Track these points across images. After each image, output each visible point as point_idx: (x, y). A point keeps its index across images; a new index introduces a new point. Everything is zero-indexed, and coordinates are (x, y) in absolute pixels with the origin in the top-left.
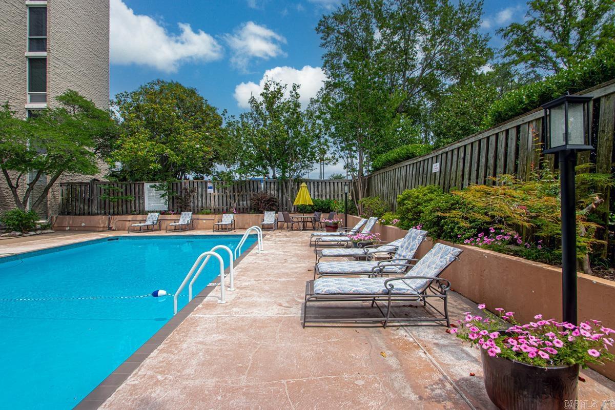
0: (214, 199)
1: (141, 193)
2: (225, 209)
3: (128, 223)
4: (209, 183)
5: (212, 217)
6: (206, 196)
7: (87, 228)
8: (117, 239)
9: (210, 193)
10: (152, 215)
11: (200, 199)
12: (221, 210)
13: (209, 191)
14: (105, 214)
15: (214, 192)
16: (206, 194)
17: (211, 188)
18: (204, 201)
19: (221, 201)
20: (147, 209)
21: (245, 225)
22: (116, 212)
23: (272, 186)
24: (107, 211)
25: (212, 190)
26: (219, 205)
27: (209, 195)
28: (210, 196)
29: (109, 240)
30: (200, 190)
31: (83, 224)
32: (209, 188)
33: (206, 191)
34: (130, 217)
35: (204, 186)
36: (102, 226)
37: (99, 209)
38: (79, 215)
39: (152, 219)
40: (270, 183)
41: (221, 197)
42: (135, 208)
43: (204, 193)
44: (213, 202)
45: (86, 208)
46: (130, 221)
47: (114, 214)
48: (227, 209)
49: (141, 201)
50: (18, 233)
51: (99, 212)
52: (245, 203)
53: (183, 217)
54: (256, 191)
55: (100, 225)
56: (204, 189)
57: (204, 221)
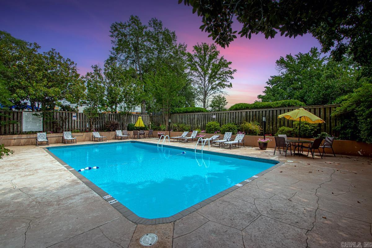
0: (77, 123)
2: (84, 129)
3: (13, 140)
4: (73, 114)
6: (72, 122)
9: (74, 120)
11: (67, 123)
13: (73, 118)
15: (77, 119)
16: (72, 120)
17: (75, 116)
18: (70, 125)
19: (81, 125)
20: (24, 130)
23: (113, 117)
25: (76, 118)
26: (80, 127)
27: (74, 121)
28: (74, 122)
32: (74, 116)
33: (72, 118)
40: (112, 115)
41: (81, 122)
42: (13, 130)
43: (70, 120)
44: (76, 125)
46: (15, 139)
48: (85, 130)
53: (66, 135)
54: (103, 119)
56: (70, 117)
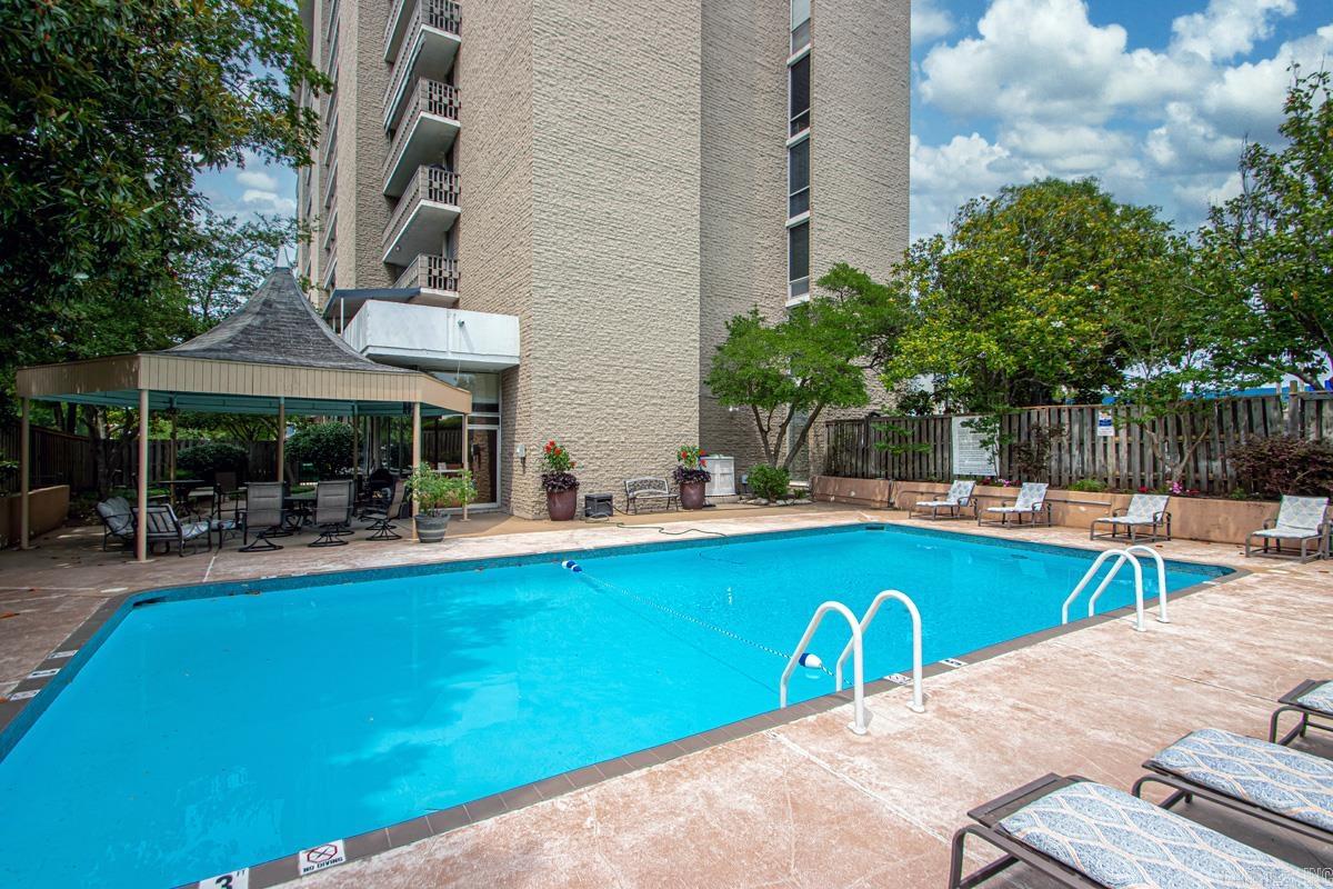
0: (1117, 451)
1: (945, 437)
2: (1149, 478)
3: (919, 497)
5: (1103, 498)
6: (1093, 445)
7: (857, 501)
8: (882, 528)
9: (1105, 438)
10: (960, 486)
11: (1076, 452)
12: (1137, 481)
13: (1101, 431)
14: (886, 477)
15: (1117, 434)
16: (1093, 438)
17: (1108, 423)
18: (1087, 455)
19: (1136, 459)
20: (956, 471)
21: (1208, 532)
22: (903, 475)
24: (890, 473)
25: (1112, 428)
26: (1129, 468)
27: (1102, 441)
28: (1105, 445)
29: (868, 528)
30: (1076, 429)
31: (853, 494)
32: (1103, 423)
33: (1093, 431)
34: (923, 487)
35: (1088, 419)
36: (879, 498)
37: (878, 466)
38: (850, 477)
39: (960, 492)
41: (1136, 449)
42: (935, 469)
43: (1087, 438)
44: (1112, 460)
45: (860, 464)
46: (922, 493)
47: (900, 479)
48: (1155, 481)
49: (946, 455)
50: (764, 501)
51: (878, 473)
52: (1217, 464)
53: (1024, 495)
55: (876, 496)
56: (1087, 428)
57: (1083, 508)
